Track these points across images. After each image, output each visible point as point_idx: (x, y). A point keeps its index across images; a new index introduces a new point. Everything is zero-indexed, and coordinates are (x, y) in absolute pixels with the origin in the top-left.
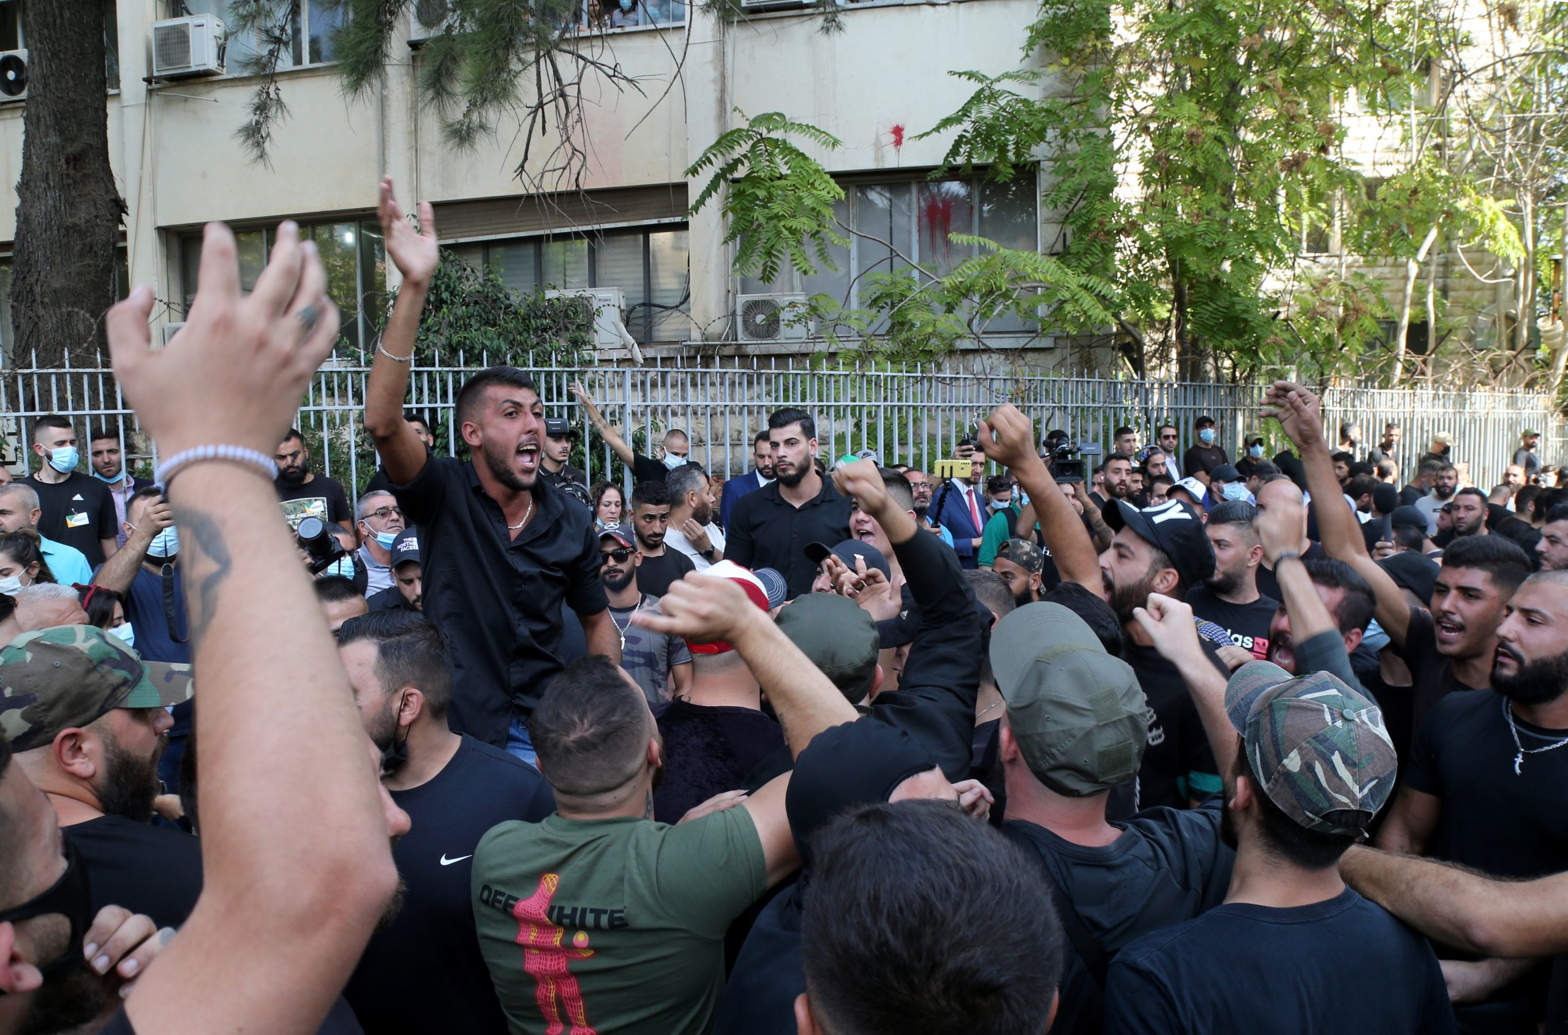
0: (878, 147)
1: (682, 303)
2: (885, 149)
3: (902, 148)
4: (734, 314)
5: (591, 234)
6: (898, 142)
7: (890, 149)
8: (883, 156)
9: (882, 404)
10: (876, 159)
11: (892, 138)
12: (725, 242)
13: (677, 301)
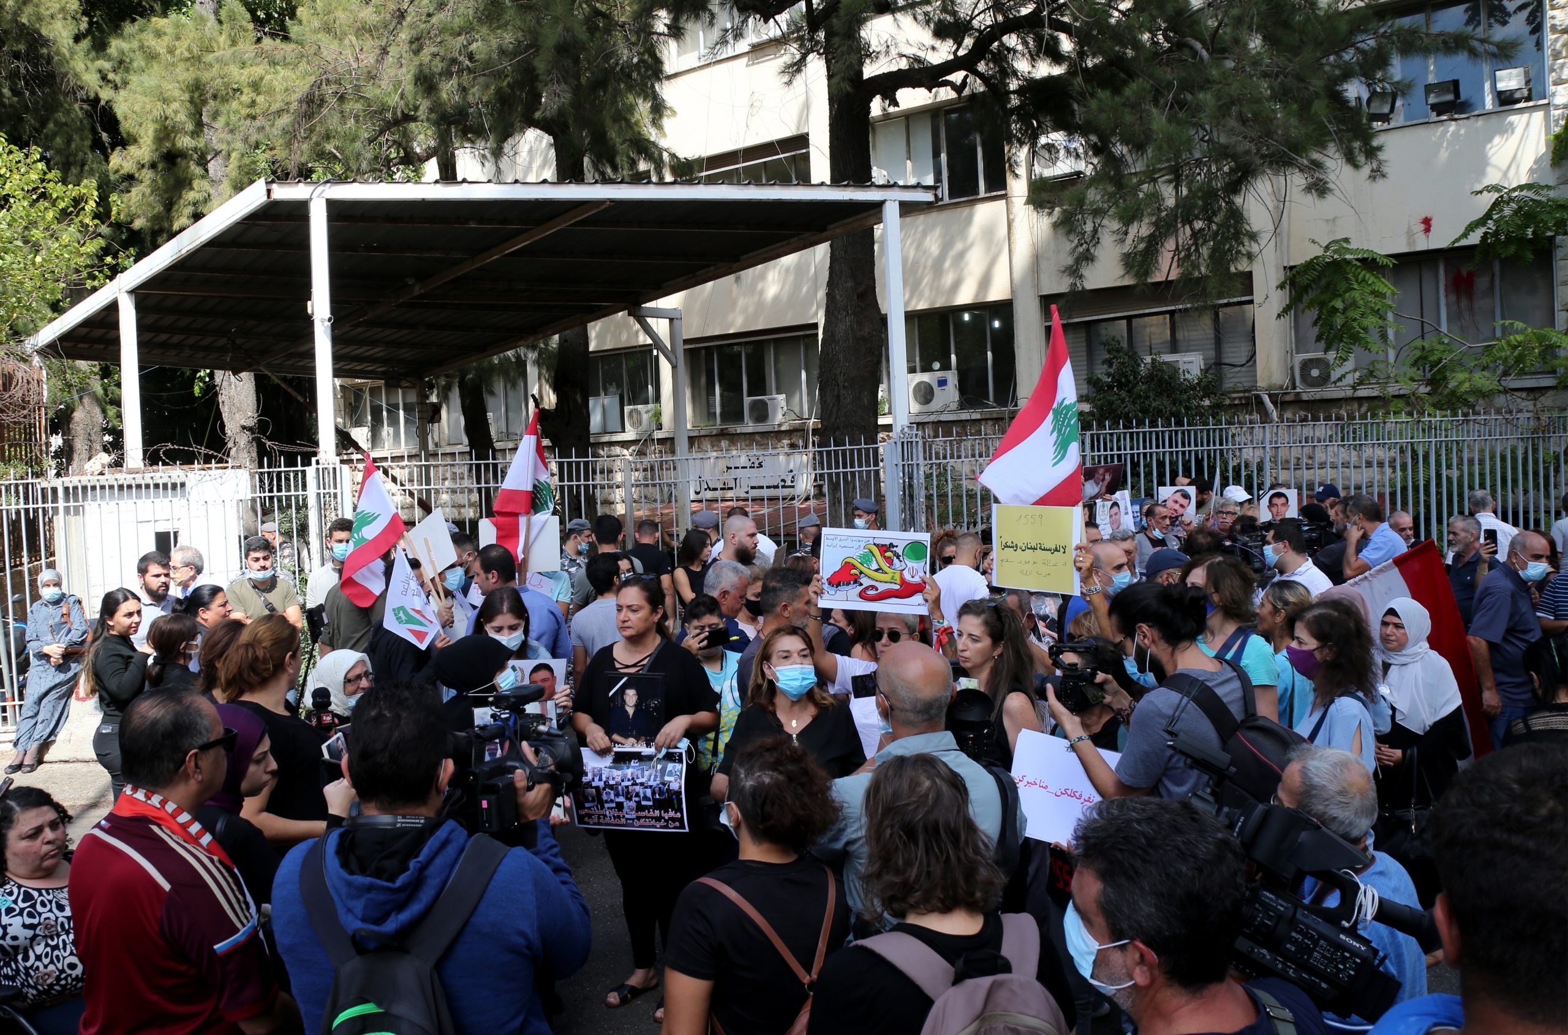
0: (1410, 234)
1: (1248, 362)
2: (1416, 236)
3: (1431, 234)
4: (1292, 368)
5: (1172, 313)
6: (1427, 230)
7: (1421, 236)
8: (1414, 242)
9: (1433, 440)
10: (1409, 244)
11: (1422, 227)
12: (1279, 316)
13: (1243, 361)
